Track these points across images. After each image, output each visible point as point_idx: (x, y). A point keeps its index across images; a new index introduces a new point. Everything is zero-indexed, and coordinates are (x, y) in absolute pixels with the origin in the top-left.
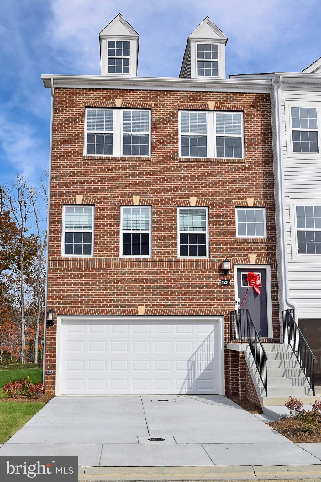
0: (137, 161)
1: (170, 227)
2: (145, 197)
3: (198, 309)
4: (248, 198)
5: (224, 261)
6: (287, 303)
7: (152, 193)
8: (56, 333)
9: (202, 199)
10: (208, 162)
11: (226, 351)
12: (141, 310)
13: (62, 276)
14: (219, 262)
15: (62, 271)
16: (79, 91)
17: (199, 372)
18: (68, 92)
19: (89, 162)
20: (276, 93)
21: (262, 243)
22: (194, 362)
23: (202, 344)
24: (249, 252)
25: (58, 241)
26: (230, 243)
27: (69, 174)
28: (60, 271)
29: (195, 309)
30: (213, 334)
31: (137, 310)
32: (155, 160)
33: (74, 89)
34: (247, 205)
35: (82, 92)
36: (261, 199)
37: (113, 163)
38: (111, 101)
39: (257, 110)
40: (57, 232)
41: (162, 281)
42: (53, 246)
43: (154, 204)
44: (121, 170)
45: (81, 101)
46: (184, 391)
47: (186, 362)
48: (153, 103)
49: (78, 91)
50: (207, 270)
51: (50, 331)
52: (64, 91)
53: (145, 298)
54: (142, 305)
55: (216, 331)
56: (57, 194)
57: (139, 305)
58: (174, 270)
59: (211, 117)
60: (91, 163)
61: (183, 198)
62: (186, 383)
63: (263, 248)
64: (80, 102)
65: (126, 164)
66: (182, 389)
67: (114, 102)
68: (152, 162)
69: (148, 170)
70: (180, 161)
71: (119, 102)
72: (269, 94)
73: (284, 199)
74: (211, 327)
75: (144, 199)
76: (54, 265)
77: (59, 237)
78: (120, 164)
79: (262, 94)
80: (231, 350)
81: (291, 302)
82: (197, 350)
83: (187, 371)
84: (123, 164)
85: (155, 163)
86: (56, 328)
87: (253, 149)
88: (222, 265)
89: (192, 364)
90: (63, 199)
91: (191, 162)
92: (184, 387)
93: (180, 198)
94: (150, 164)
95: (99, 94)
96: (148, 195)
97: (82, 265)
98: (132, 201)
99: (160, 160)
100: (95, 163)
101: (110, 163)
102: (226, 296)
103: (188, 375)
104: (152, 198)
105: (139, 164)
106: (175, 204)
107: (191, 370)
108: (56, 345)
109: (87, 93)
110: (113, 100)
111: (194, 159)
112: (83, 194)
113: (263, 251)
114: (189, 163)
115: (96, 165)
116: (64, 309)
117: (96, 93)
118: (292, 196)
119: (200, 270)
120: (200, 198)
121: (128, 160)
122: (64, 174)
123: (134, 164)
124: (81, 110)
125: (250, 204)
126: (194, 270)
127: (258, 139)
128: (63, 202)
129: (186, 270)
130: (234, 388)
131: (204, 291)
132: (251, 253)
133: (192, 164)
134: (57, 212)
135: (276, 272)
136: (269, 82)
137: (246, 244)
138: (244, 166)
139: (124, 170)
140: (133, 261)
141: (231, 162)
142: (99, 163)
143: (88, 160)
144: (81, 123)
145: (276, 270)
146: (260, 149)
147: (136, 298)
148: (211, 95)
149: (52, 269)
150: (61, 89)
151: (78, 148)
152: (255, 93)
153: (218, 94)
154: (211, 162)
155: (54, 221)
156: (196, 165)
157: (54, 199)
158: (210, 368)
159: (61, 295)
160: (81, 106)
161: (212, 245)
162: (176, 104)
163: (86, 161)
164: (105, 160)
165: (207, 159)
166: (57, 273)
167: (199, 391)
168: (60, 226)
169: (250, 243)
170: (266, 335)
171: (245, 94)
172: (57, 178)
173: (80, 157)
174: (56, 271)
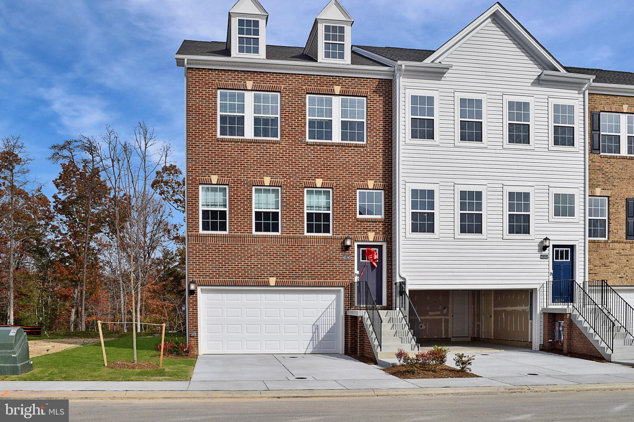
0: (267, 143)
1: (298, 206)
2: (275, 179)
3: (322, 280)
4: (369, 181)
5: (346, 238)
6: (400, 276)
7: (281, 175)
8: (197, 301)
9: (327, 180)
10: (333, 146)
11: (346, 316)
12: (272, 281)
13: (201, 250)
14: (341, 239)
15: (201, 246)
16: (212, 72)
17: (322, 335)
18: (201, 73)
19: (223, 144)
20: (398, 80)
21: (380, 222)
22: (317, 326)
23: (325, 311)
24: (368, 231)
25: (196, 218)
26: (351, 222)
27: (205, 155)
28: (199, 246)
29: (320, 280)
30: (335, 302)
31: (268, 281)
32: (284, 142)
33: (207, 70)
34: (368, 187)
35: (214, 73)
36: (380, 182)
37: (245, 145)
38: (242, 83)
39: (380, 96)
40: (195, 210)
41: (291, 256)
42: (192, 223)
43: (283, 185)
44: (252, 152)
45: (214, 82)
46: (310, 351)
47: (311, 326)
48: (282, 86)
49: (210, 72)
50: (331, 246)
51: (192, 299)
52: (197, 72)
53: (276, 270)
54: (273, 277)
55: (338, 300)
56: (193, 174)
57: (271, 277)
58: (302, 245)
59: (337, 101)
60: (224, 144)
61: (310, 180)
62: (311, 344)
63: (380, 227)
64: (212, 83)
65: (257, 146)
66: (307, 348)
67: (245, 85)
68: (282, 144)
69: (278, 152)
70: (308, 145)
71: (250, 84)
72: (391, 80)
73: (401, 182)
74: (334, 296)
75: (274, 180)
76: (193, 240)
77: (197, 214)
78: (252, 146)
79: (385, 79)
80: (351, 316)
81: (403, 275)
82: (321, 316)
83: (311, 334)
84: (254, 146)
85: (284, 146)
86: (197, 297)
87: (374, 135)
88: (344, 242)
89: (316, 328)
90: (199, 179)
91: (318, 145)
92: (309, 348)
93: (307, 180)
94: (279, 147)
95: (230, 75)
96: (278, 177)
97: (219, 241)
98: (264, 182)
99: (289, 143)
100: (228, 145)
101: (242, 144)
102: (347, 269)
103: (313, 337)
104: (282, 179)
105: (269, 146)
106: (302, 186)
107: (315, 333)
108: (197, 312)
109: (219, 74)
110: (244, 82)
111: (320, 143)
112: (218, 175)
113: (380, 230)
114: (316, 147)
115: (229, 147)
116: (204, 280)
117: (228, 75)
118: (408, 180)
119: (325, 246)
120: (325, 180)
121: (259, 142)
122: (199, 154)
123: (265, 146)
124: (214, 92)
125: (371, 187)
126: (319, 246)
127: (379, 124)
128: (200, 181)
129: (312, 246)
130: (353, 347)
131: (328, 264)
132: (370, 231)
133: (318, 147)
134: (194, 191)
135: (392, 249)
136: (392, 69)
137: (365, 223)
138: (366, 150)
139: (256, 152)
140: (265, 237)
141: (355, 147)
142: (232, 145)
143: (222, 141)
144: (214, 105)
145: (392, 247)
146: (381, 134)
147: (267, 270)
148: (337, 80)
149: (191, 244)
150: (194, 69)
151: (212, 129)
152: (379, 79)
153: (344, 78)
154: (336, 146)
155: (192, 199)
156: (322, 148)
157: (191, 179)
158: (332, 330)
159: (201, 267)
160: (214, 87)
161: (336, 224)
162: (304, 87)
163: (220, 143)
164: (237, 141)
165: (332, 143)
166: (196, 248)
167: (322, 351)
168: (197, 204)
169: (369, 222)
170: (381, 303)
171: (369, 80)
172: (193, 159)
173: (214, 139)
174: (195, 246)
